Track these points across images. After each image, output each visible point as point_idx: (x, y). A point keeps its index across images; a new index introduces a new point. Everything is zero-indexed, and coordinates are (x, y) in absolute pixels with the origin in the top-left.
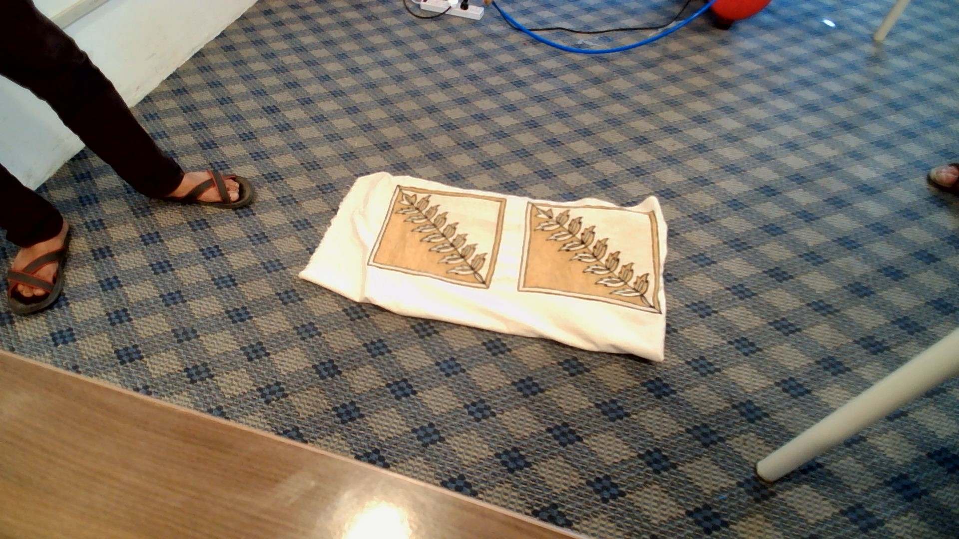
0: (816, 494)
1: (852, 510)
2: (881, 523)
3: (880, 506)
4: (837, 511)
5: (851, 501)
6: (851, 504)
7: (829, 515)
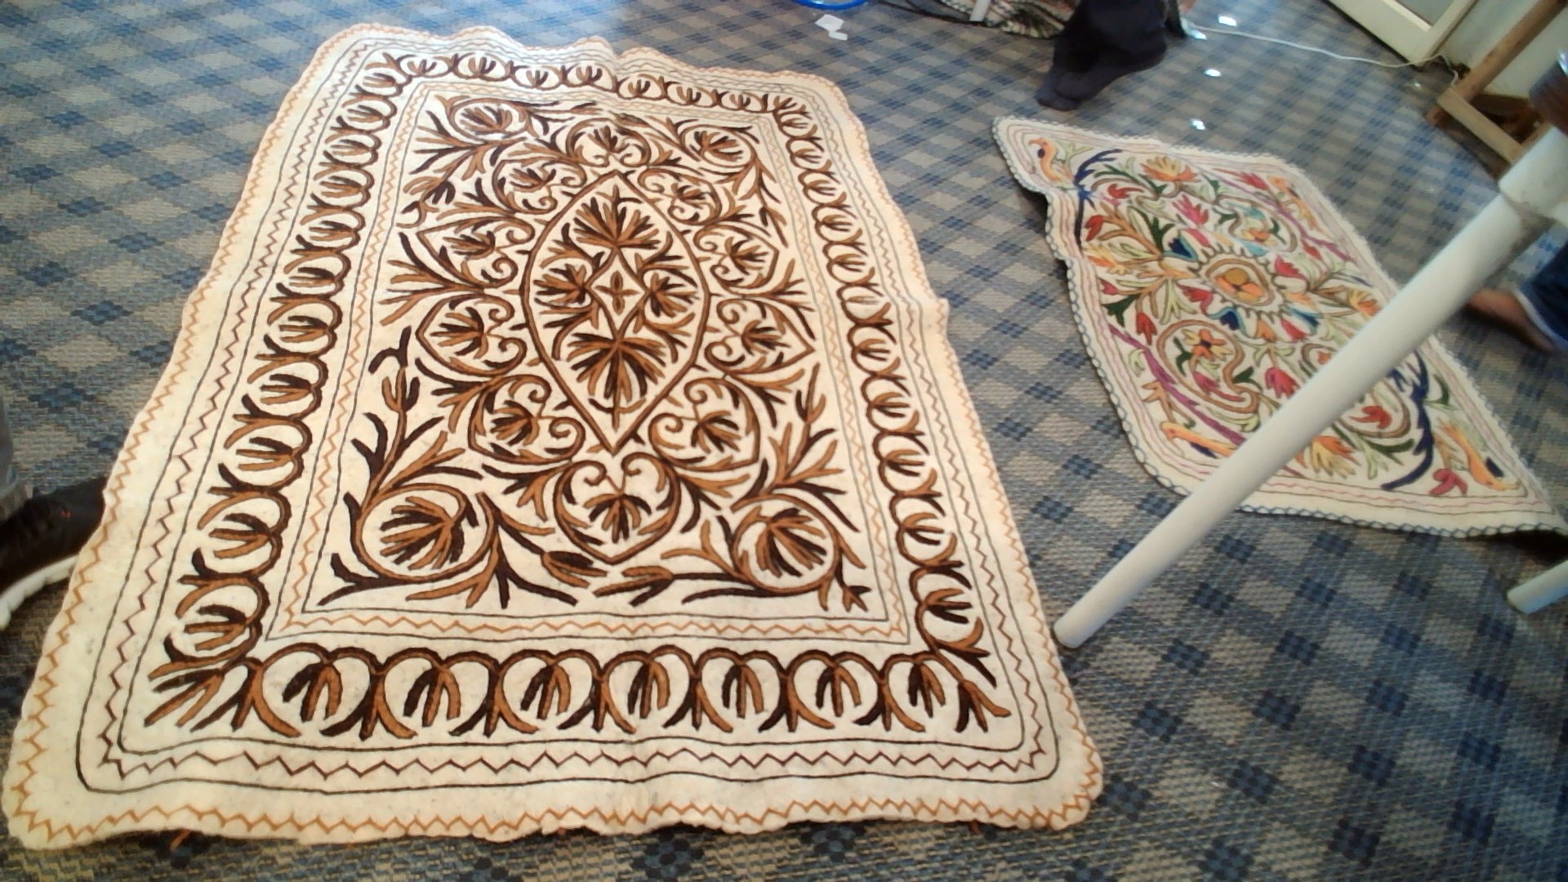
0: (1130, 645)
1: (1172, 650)
2: (1206, 655)
3: (1196, 634)
4: (1158, 659)
5: (1168, 640)
6: (1170, 644)
7: (1152, 668)
